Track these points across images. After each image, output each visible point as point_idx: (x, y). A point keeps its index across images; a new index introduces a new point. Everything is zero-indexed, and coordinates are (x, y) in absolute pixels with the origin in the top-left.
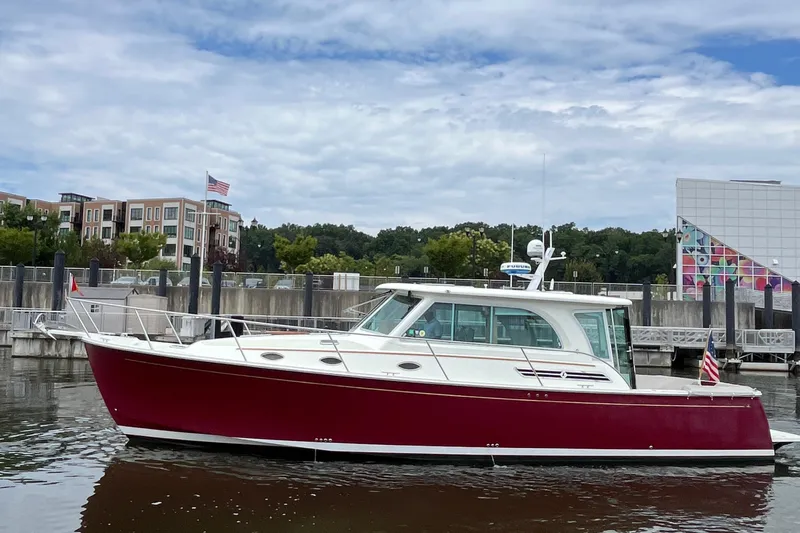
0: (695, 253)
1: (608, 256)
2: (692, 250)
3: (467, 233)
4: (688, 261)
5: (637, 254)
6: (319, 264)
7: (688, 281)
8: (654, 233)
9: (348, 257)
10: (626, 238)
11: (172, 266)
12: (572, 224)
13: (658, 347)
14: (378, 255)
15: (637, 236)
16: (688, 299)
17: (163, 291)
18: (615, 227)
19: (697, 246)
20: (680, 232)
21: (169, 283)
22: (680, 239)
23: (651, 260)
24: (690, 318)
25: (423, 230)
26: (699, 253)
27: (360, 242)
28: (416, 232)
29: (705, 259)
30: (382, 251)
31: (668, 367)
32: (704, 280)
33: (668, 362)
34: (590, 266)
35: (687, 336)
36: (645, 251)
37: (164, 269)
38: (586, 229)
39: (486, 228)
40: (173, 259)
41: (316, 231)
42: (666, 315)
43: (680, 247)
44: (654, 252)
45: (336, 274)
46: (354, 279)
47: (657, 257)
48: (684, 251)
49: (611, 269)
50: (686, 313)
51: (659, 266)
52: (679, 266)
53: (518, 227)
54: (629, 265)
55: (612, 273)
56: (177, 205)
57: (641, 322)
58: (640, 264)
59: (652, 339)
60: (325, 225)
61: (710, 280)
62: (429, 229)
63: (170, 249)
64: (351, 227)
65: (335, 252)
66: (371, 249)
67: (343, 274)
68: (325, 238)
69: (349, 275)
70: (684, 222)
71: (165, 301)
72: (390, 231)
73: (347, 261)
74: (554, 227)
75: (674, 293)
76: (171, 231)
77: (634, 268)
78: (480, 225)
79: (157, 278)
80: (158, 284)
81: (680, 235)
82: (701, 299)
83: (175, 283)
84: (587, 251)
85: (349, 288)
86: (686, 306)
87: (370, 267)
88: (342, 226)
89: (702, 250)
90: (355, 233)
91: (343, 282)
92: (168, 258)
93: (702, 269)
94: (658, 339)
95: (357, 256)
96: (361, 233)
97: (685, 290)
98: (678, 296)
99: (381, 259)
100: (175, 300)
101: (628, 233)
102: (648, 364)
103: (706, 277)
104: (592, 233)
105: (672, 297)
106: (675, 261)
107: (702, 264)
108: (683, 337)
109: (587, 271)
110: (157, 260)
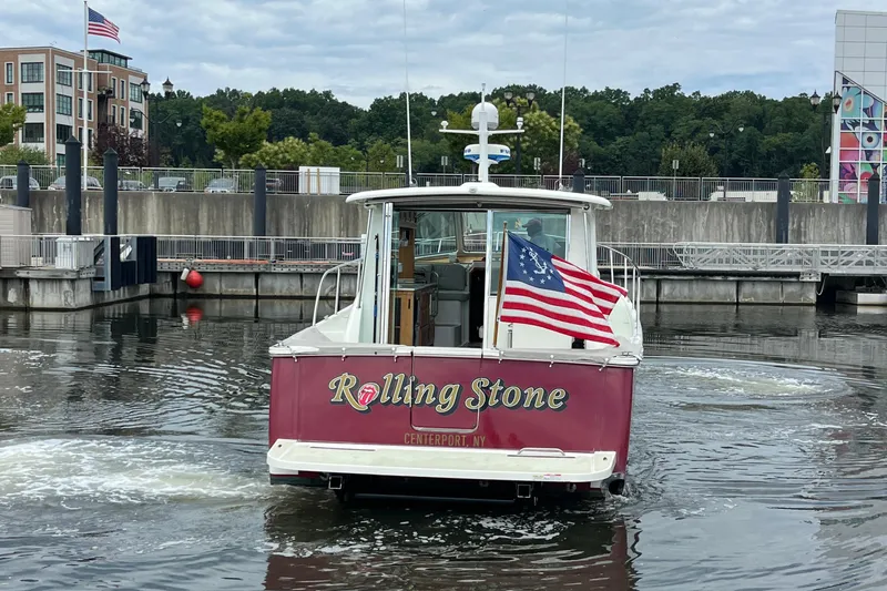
0: (860, 129)
1: (729, 136)
2: (855, 124)
3: (508, 101)
4: (849, 142)
5: (775, 132)
6: (276, 153)
7: (847, 174)
8: (803, 99)
9: (323, 142)
10: (758, 108)
11: (39, 158)
12: (676, 87)
13: (797, 275)
14: (372, 138)
15: (774, 103)
16: (845, 201)
17: (25, 199)
18: (742, 90)
19: (864, 118)
20: (838, 97)
21: (34, 185)
22: (837, 107)
23: (796, 141)
24: (848, 231)
25: (443, 98)
26: (865, 130)
27: (344, 118)
28: (432, 101)
29: (875, 137)
30: (380, 133)
31: (811, 305)
32: (872, 171)
33: (812, 297)
34: (700, 152)
35: (841, 257)
36: (787, 128)
37: (25, 165)
38: (698, 93)
39: (540, 94)
40: (41, 147)
41: (273, 101)
42: (813, 226)
43: (837, 119)
44: (801, 128)
45: (303, 169)
46: (331, 175)
47: (807, 136)
48: (844, 126)
49: (734, 156)
50: (841, 220)
51: (808, 150)
52: (835, 150)
53: (591, 91)
54: (762, 150)
55: (735, 163)
56: (40, 58)
57: (773, 237)
58: (778, 147)
59: (790, 262)
60: (286, 90)
61: (880, 171)
62: (451, 96)
63: (34, 132)
64: (327, 94)
65: (303, 135)
66: (362, 129)
67: (313, 169)
68: (287, 110)
69: (322, 169)
70: (845, 81)
71: (27, 214)
72: (389, 100)
73: (321, 148)
74: (647, 91)
75: (826, 193)
76: (34, 102)
77: (769, 155)
78: (532, 88)
79: (14, 178)
80: (15, 187)
81: (836, 101)
82: (865, 200)
83: (44, 185)
84: (698, 130)
85: (325, 191)
86: (841, 212)
87: (358, 158)
88: (313, 93)
89: (871, 125)
90: (336, 102)
91: (314, 181)
92: (32, 145)
93: (869, 154)
94: (799, 262)
95: (339, 141)
96: (344, 103)
97: (841, 187)
98: (831, 196)
99: (377, 144)
100: (45, 213)
101: (763, 100)
102: (781, 300)
103: (875, 167)
104: (706, 100)
105: (821, 197)
106: (828, 143)
107: (869, 146)
108: (835, 258)
109: (694, 161)
110: (15, 149)
